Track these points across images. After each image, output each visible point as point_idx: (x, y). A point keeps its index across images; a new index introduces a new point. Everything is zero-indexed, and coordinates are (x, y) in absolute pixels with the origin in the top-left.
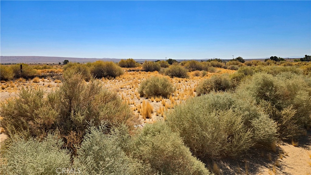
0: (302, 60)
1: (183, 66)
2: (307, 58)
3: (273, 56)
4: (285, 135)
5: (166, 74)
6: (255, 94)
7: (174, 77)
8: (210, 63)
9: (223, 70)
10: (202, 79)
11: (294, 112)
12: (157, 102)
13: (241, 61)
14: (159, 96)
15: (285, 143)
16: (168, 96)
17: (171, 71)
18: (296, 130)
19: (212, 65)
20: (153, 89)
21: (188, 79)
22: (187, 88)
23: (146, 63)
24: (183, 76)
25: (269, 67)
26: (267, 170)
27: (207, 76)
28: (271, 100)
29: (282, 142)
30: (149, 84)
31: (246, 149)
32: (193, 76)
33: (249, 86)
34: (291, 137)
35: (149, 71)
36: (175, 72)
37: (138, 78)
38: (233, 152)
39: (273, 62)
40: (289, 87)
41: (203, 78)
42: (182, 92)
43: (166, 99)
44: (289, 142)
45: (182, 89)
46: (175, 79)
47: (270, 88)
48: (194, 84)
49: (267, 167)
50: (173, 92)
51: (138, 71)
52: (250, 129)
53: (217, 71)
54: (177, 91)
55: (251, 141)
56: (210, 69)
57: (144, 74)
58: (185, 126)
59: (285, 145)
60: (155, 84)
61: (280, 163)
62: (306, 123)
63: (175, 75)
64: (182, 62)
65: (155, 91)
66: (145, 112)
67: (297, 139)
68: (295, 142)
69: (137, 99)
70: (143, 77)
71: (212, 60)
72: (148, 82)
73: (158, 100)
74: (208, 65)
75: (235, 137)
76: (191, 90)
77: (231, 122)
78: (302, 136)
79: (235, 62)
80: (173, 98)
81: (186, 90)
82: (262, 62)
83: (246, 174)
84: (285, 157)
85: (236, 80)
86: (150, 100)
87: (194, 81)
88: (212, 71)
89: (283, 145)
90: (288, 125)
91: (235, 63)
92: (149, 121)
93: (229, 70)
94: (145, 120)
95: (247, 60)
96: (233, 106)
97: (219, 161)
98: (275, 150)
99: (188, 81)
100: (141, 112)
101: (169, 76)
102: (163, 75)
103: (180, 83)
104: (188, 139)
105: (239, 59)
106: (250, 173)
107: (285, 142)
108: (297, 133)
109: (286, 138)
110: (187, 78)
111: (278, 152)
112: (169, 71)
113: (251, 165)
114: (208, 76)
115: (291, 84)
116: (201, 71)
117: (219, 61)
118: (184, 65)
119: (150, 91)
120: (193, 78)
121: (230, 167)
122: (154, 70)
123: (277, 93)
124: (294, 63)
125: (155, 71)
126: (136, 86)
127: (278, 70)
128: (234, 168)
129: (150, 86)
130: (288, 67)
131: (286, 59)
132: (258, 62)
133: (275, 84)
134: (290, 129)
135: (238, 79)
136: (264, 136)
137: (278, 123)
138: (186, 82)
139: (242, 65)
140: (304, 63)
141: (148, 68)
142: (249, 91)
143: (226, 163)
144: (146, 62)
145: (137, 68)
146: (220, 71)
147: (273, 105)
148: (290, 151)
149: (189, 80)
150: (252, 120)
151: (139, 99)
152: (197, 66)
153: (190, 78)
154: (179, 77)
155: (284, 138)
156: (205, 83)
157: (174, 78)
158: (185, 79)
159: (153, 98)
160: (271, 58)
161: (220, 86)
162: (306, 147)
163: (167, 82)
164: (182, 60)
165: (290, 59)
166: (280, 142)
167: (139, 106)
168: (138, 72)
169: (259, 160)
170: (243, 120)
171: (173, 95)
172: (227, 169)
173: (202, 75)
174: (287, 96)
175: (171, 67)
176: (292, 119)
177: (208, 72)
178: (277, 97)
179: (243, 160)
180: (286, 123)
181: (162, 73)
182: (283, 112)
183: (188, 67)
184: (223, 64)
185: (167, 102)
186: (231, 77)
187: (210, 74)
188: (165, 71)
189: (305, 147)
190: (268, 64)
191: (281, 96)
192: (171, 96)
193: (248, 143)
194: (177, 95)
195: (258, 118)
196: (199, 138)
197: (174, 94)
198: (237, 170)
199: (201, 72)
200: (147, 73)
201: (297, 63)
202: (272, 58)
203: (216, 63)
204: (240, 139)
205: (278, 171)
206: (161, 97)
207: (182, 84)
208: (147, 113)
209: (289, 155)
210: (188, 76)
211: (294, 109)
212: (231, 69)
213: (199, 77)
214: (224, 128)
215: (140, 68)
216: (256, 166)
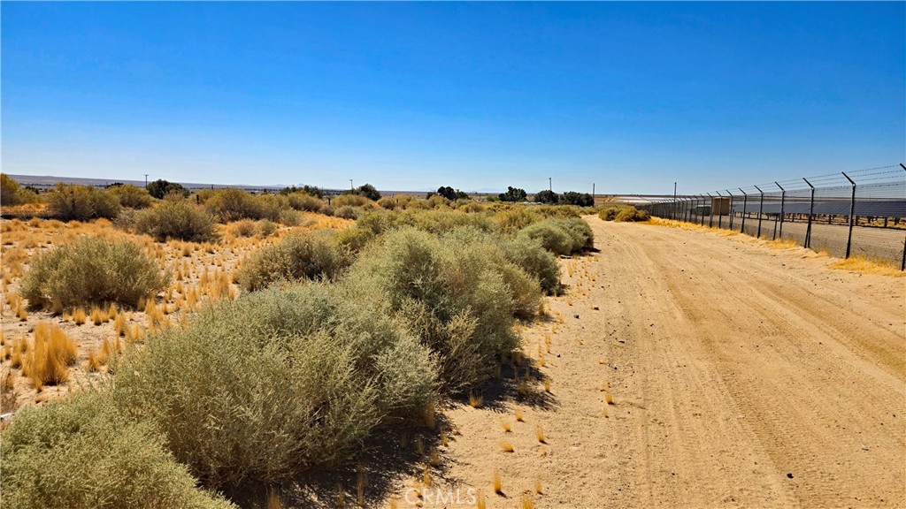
0: (502, 197)
1: (202, 206)
2: (512, 194)
3: (445, 187)
4: (455, 384)
5: (139, 228)
6: (391, 285)
7: (169, 237)
8: (285, 200)
9: (322, 220)
10: (260, 244)
11: (474, 322)
12: (98, 324)
13: (373, 195)
14: (106, 303)
15: (456, 404)
16: (141, 301)
17: (158, 219)
18: (478, 366)
19: (292, 205)
20: (82, 281)
21: (216, 245)
22: (211, 274)
23: (61, 189)
24: (199, 236)
25: (433, 213)
26: (409, 481)
27: (277, 235)
28: (426, 297)
29: (449, 400)
30: (66, 262)
31: (361, 436)
32: (232, 237)
33: (377, 262)
34: (469, 386)
35: (75, 219)
36: (170, 223)
37: (25, 242)
38: (326, 452)
39: (444, 201)
40: (462, 263)
41: (265, 241)
42: (193, 285)
43: (134, 311)
44: (463, 398)
45: (193, 278)
46: (170, 246)
47: (424, 268)
48: (235, 261)
49: (411, 474)
50: (159, 288)
51: (29, 218)
52: (370, 380)
53: (306, 222)
54: (174, 282)
55: (375, 411)
56: (284, 217)
57: (54, 229)
58: (177, 396)
59: (456, 408)
60: (89, 264)
61: (441, 457)
62: (499, 348)
63: (175, 232)
64: (199, 192)
65: (89, 288)
66: (41, 365)
67: (480, 390)
68: (476, 397)
69: (15, 318)
70: (47, 238)
71: (294, 190)
72: (60, 255)
73: (103, 315)
74: (280, 204)
75: (331, 406)
76: (222, 280)
77: (322, 366)
78: (491, 379)
79: (354, 197)
80: (161, 306)
81: (206, 280)
82: (419, 200)
83: (358, 505)
84: (453, 439)
85: (349, 248)
86: (71, 318)
87: (236, 250)
88: (292, 222)
89: (452, 407)
90: (461, 357)
91: (355, 201)
92: (57, 393)
93: (339, 219)
94: (40, 391)
95: (386, 193)
96: (332, 319)
97: (287, 486)
98: (432, 425)
99: (215, 251)
100: (24, 365)
101: (151, 235)
102: (127, 232)
103: (187, 258)
104: (190, 437)
105: (368, 192)
106: (368, 501)
107: (456, 401)
108: (479, 374)
109: (459, 389)
110: (213, 242)
111: (437, 430)
112: (152, 221)
113: (374, 478)
114: (280, 235)
115: (467, 257)
116: (260, 222)
117: (313, 195)
118: (203, 203)
119: (73, 288)
120: (232, 242)
121: (319, 495)
122: (95, 217)
123: (439, 278)
124: (486, 206)
125: (97, 218)
126: (15, 270)
127: (449, 221)
128: (330, 495)
129: (72, 270)
130: (471, 215)
131: (471, 194)
132: (409, 200)
133: (434, 256)
134: (466, 367)
135: (355, 244)
136: (407, 392)
137: (442, 353)
138: (209, 255)
139: (371, 207)
140: (506, 204)
141: (70, 208)
142: (377, 277)
143: (309, 485)
144: (61, 187)
145: (23, 208)
146: (312, 223)
147: (430, 311)
148: (466, 422)
149: (220, 248)
150: (377, 353)
151: (24, 320)
152: (245, 206)
153: (224, 241)
154: (186, 240)
155: (453, 391)
156: (265, 258)
157: (168, 242)
158: (207, 245)
159: (80, 313)
160: (439, 191)
161: (309, 265)
162: (498, 406)
163: (139, 257)
164: (201, 187)
165: (480, 195)
166: (444, 403)
167: (19, 345)
168: (29, 223)
169: (395, 459)
170: (354, 355)
171: (161, 297)
172: (311, 502)
173: (261, 232)
174: (459, 285)
175: (158, 207)
176: (471, 341)
177: (280, 225)
178: (438, 289)
179: (354, 467)
180: (457, 352)
181: (125, 226)
182: (451, 326)
183: (218, 209)
184: (323, 203)
185: (138, 321)
186: (339, 240)
187: (286, 229)
188: (137, 220)
189: (495, 407)
190: (433, 205)
191: (446, 286)
192: (150, 303)
193: (367, 417)
194: (176, 295)
195: (392, 347)
196: (224, 428)
197: (162, 294)
198: (336, 499)
199: (257, 225)
200: (67, 225)
201: (491, 205)
202: (442, 190)
203: (302, 198)
204: (346, 410)
205: (436, 478)
206: (114, 306)
207: (195, 261)
208: (51, 366)
209: (461, 431)
210: (217, 237)
211: (474, 315)
212: (344, 218)
213: (251, 239)
214: (304, 386)
215: (38, 207)
216: (386, 476)
